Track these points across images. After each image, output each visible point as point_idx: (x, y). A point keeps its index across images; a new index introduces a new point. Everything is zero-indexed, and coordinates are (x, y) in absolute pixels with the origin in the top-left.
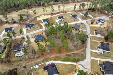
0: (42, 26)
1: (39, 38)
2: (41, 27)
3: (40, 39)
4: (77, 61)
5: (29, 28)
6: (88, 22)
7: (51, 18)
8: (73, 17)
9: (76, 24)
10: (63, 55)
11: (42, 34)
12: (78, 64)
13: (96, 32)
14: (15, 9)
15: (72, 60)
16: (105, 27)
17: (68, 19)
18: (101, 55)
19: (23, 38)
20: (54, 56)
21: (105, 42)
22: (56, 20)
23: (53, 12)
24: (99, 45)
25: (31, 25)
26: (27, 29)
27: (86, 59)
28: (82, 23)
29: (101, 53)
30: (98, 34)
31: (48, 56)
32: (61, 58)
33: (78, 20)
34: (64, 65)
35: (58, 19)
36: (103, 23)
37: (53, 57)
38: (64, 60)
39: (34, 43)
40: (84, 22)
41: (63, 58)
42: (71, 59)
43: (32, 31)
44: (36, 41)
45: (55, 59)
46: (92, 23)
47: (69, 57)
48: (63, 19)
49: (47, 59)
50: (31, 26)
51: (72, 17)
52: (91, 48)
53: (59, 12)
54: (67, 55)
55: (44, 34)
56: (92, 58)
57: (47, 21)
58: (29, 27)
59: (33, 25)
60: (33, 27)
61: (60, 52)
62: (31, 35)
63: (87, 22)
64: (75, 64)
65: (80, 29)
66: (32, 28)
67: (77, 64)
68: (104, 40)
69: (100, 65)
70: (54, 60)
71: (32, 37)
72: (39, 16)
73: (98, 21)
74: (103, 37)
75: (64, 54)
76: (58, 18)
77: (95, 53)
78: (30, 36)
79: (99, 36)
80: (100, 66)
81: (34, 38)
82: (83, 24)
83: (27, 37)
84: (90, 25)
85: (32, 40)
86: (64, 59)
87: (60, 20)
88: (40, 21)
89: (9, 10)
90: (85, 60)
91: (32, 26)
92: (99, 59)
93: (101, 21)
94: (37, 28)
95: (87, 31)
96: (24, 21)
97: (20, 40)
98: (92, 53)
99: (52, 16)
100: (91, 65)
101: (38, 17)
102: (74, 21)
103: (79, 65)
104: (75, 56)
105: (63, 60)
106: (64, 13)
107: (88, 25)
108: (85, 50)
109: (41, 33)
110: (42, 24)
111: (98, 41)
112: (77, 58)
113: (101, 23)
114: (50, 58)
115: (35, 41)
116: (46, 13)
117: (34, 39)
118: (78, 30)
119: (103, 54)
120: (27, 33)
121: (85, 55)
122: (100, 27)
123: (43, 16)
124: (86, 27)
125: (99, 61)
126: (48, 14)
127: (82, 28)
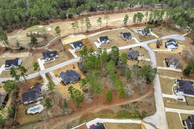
0: (73, 54)
1: (68, 77)
2: (71, 56)
3: (71, 78)
4: (141, 117)
5: (49, 59)
6: (151, 44)
7: (87, 39)
8: (125, 37)
9: (131, 49)
10: (116, 107)
11: (74, 68)
12: (145, 122)
13: (166, 62)
14: (20, 26)
15: (133, 115)
16: (181, 52)
17: (117, 40)
18: (181, 102)
19: (40, 78)
20: (100, 110)
21: (185, 78)
22: (96, 43)
23: (89, 30)
24: (175, 85)
25: (52, 52)
26: (46, 60)
27: (157, 112)
28: (141, 47)
29: (182, 100)
30: (171, 65)
31: (88, 110)
32: (113, 112)
33: (134, 43)
34: (120, 125)
35: (99, 41)
36: (176, 45)
37: (99, 112)
38: (119, 116)
39: (61, 86)
40: (144, 44)
41: (116, 111)
42: (131, 114)
43: (55, 63)
45: (103, 114)
46: (158, 47)
47: (127, 110)
48: (108, 41)
49: (87, 115)
50: (52, 55)
51: (123, 37)
52: (163, 91)
53: (100, 29)
54: (122, 106)
55: (77, 70)
56: (168, 110)
57: (81, 45)
58: (50, 57)
59: (55, 53)
60: (57, 56)
61: (109, 101)
62: (54, 71)
63: (149, 45)
64: (138, 122)
65: (140, 58)
66: (54, 59)
67: (143, 123)
68: (183, 76)
69: (183, 121)
70: (101, 117)
71: (56, 76)
72: (65, 37)
73: (167, 43)
74: (180, 70)
75: (117, 105)
76: (99, 39)
77: (171, 100)
78: (52, 74)
79: (172, 68)
80: (184, 124)
81: (59, 77)
82: (143, 48)
83: (47, 75)
84: (155, 50)
85: (57, 81)
86: (118, 114)
87: (103, 42)
88: (68, 45)
89: (9, 26)
90: (156, 114)
91: (55, 55)
92: (179, 111)
93: (173, 42)
94: (64, 57)
95: (152, 61)
96: (38, 46)
97: (33, 81)
98: (165, 99)
99: (88, 36)
100: (168, 123)
101: (63, 37)
102: (126, 43)
103: (147, 123)
104: (137, 107)
105: (117, 116)
106: (109, 30)
107: (152, 49)
108: (152, 96)
109: (72, 67)
110: (72, 51)
111: (173, 78)
112: (141, 111)
113: (173, 46)
114: (94, 114)
115: (62, 82)
116: (76, 31)
117: (60, 79)
118: (136, 59)
119: (184, 100)
120: (45, 68)
121: (155, 104)
122: (172, 53)
123: (73, 36)
124: (149, 54)
125: (181, 114)
126: (80, 33)
127: (141, 56)
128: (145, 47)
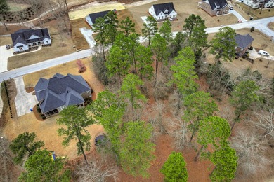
0: (87, 39)
1: (54, 96)
2: (81, 43)
3: (62, 97)
7: (126, 10)
11: (81, 72)
22: (145, 19)
28: (252, 30)
33: (233, 20)
40: (259, 25)
44: (39, 110)
50: (34, 37)
51: (209, 7)
55: (89, 76)
59: (43, 33)
62: (28, 77)
63: (271, 25)
65: (254, 55)
66: (40, 48)
71: (29, 90)
72: (79, 5)
76: (152, 11)
85: (26, 104)
87: (162, 15)
94: (64, 45)
99: (130, 6)
101: (75, 7)
110: (88, 34)
115: (37, 109)
117: (32, 100)
118: (245, 56)
120: (10, 68)
123: (96, 4)
127: (258, 50)
128: (264, 31)
